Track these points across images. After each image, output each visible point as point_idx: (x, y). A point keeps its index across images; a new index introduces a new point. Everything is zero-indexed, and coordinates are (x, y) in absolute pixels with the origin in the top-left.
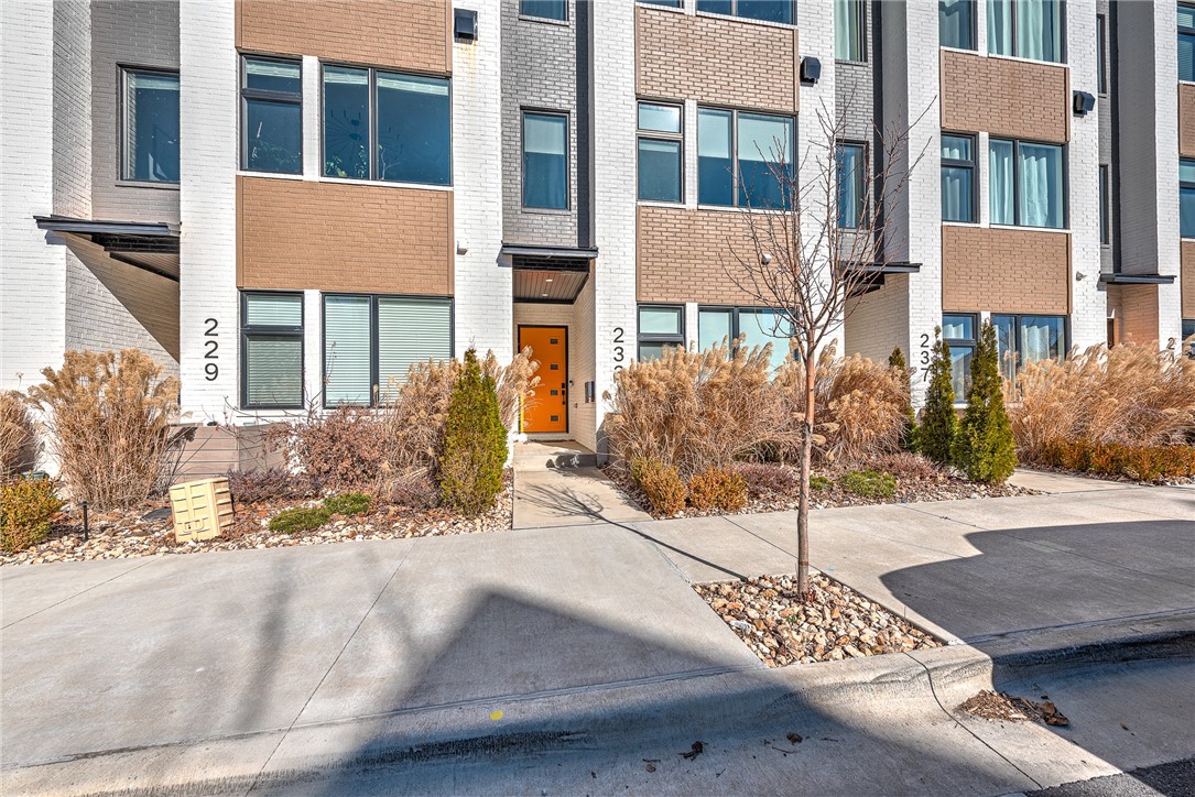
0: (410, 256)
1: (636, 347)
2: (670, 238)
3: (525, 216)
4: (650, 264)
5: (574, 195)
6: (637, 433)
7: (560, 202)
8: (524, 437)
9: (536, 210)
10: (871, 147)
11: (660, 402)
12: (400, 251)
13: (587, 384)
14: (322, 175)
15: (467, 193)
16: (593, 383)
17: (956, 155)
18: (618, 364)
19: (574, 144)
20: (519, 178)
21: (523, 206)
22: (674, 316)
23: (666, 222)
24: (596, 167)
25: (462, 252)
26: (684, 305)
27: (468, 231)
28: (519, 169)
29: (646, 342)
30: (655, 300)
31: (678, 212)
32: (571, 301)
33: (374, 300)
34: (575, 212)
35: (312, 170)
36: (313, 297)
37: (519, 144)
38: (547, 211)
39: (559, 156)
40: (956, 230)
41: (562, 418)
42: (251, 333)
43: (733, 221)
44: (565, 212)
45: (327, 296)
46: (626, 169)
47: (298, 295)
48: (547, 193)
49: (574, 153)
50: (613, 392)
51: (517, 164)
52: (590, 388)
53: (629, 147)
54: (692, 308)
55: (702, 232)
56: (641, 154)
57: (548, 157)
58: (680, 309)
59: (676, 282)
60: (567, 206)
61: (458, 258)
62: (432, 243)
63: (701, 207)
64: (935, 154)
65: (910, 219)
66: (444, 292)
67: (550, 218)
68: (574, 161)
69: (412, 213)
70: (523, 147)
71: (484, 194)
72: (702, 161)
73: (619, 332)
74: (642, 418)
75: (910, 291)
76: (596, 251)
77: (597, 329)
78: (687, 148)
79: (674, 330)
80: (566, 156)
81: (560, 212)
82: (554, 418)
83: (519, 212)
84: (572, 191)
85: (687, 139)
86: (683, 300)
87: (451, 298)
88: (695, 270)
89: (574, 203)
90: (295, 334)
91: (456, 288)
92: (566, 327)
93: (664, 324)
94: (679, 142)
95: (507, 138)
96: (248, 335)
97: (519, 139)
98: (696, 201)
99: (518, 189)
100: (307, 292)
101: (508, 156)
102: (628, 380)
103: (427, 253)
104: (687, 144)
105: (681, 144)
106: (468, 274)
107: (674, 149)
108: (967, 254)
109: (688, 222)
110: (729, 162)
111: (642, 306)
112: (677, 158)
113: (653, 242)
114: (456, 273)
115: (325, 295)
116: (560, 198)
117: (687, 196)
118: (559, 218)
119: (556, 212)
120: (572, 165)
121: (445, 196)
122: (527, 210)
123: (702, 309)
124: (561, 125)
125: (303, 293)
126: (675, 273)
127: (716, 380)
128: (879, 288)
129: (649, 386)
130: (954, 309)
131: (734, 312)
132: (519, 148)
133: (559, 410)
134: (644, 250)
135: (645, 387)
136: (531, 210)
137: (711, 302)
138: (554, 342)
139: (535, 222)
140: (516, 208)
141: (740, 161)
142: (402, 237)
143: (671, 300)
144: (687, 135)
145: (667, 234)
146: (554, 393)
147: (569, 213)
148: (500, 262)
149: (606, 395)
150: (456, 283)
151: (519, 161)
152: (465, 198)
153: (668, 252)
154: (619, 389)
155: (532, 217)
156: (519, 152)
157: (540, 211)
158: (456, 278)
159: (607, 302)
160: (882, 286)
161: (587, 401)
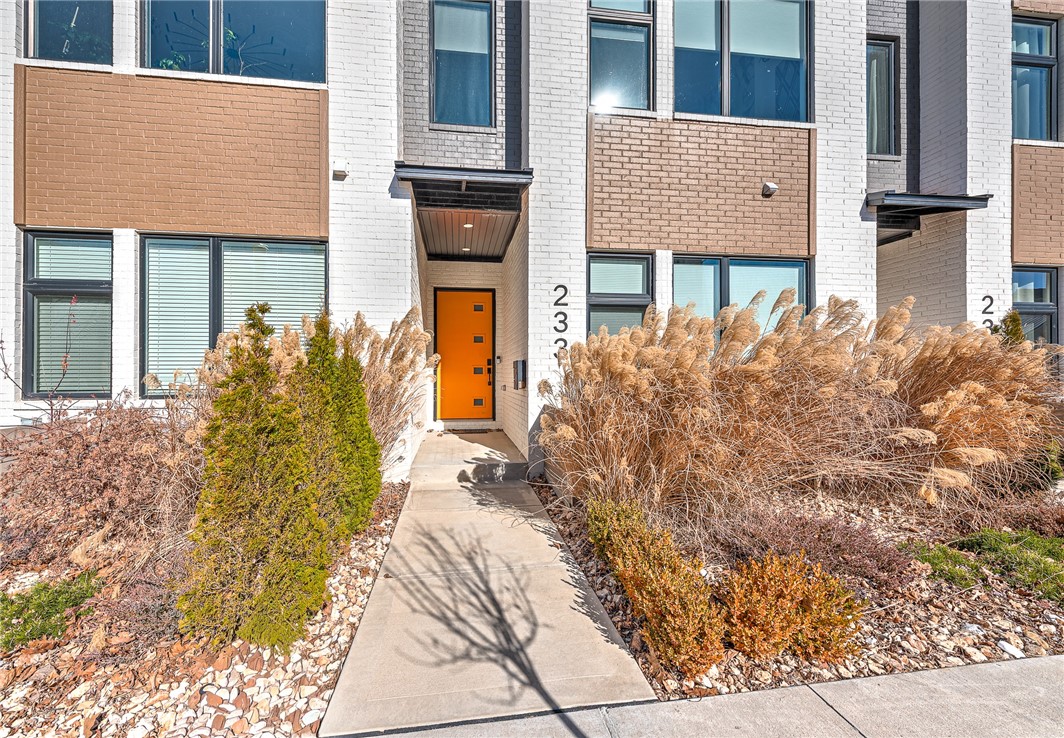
0: (266, 183)
1: (584, 313)
2: (634, 160)
3: (433, 135)
4: (606, 196)
5: (501, 106)
6: (598, 456)
7: (482, 117)
8: (440, 426)
9: (448, 127)
10: (903, 45)
11: (642, 406)
12: (250, 175)
13: (516, 363)
14: (142, 65)
15: (348, 93)
16: (525, 363)
17: (1025, 49)
18: (559, 335)
19: (501, 37)
20: (426, 83)
21: (431, 121)
22: (638, 269)
23: (629, 137)
24: (531, 58)
25: (340, 176)
26: (653, 254)
27: (348, 147)
28: (426, 71)
29: (598, 305)
30: (613, 246)
31: (646, 123)
32: (498, 259)
33: (216, 245)
34: (501, 129)
35: (126, 59)
36: (126, 241)
37: (427, 36)
38: (464, 128)
39: (482, 56)
40: (1032, 150)
41: (488, 402)
42: (37, 291)
43: (724, 136)
44: (488, 130)
45: (146, 238)
46: (573, 62)
47: (105, 237)
48: (465, 105)
49: (501, 49)
50: (556, 380)
51: (423, 64)
52: (522, 368)
53: (578, 31)
54: (664, 258)
55: (679, 151)
56: (593, 43)
57: (465, 57)
58: (647, 259)
59: (642, 222)
60: (492, 123)
61: (333, 185)
62: (298, 164)
63: (678, 115)
64: (1003, 45)
65: (969, 135)
66: (313, 234)
67: (468, 138)
68: (501, 61)
69: (269, 121)
70: (432, 41)
71: (371, 95)
72: (679, 53)
73: (561, 292)
74: (608, 432)
75: (968, 236)
76: (531, 173)
77: (530, 286)
78: (658, 33)
79: (638, 288)
80: (491, 56)
81: (482, 129)
82: (478, 402)
83: (426, 129)
84: (499, 101)
85: (658, 21)
86: (652, 247)
87: (324, 242)
88: (670, 205)
89: (501, 118)
90: (100, 292)
91: (331, 227)
92: (493, 291)
93: (625, 280)
94: (648, 26)
95: (410, 28)
96: (35, 294)
97: (426, 30)
98: (671, 108)
99: (425, 97)
100: (116, 231)
101: (411, 52)
102: (583, 365)
103: (291, 177)
104: (658, 27)
105: (650, 29)
106: (348, 208)
107: (640, 38)
108: (1047, 184)
109: (660, 137)
110: (718, 55)
111: (595, 255)
112: (644, 49)
113: (611, 165)
114: (331, 207)
115: (145, 237)
116: (482, 112)
117: (658, 100)
118: (480, 137)
119: (476, 129)
120: (499, 66)
121: (316, 98)
122: (436, 126)
123: (679, 259)
124: (485, 14)
125: (111, 234)
126: (641, 209)
127: (755, 367)
128: (910, 235)
129: (622, 376)
130: (1029, 261)
131: (723, 263)
132: (426, 42)
133: (484, 392)
134: (597, 177)
135: (615, 377)
136: (442, 126)
137: (691, 250)
138: (478, 308)
139: (447, 143)
140: (421, 123)
141: (734, 56)
142: (255, 154)
143: (634, 247)
144: (659, 15)
145: (630, 154)
146: (478, 371)
147: (494, 131)
148: (394, 192)
149: (545, 387)
150: (331, 220)
151: (426, 59)
152: (344, 100)
153: (631, 178)
154: (567, 377)
155: (443, 135)
156: (426, 48)
157: (454, 127)
158: (331, 214)
159: (544, 249)
160: (915, 233)
161: (516, 387)
